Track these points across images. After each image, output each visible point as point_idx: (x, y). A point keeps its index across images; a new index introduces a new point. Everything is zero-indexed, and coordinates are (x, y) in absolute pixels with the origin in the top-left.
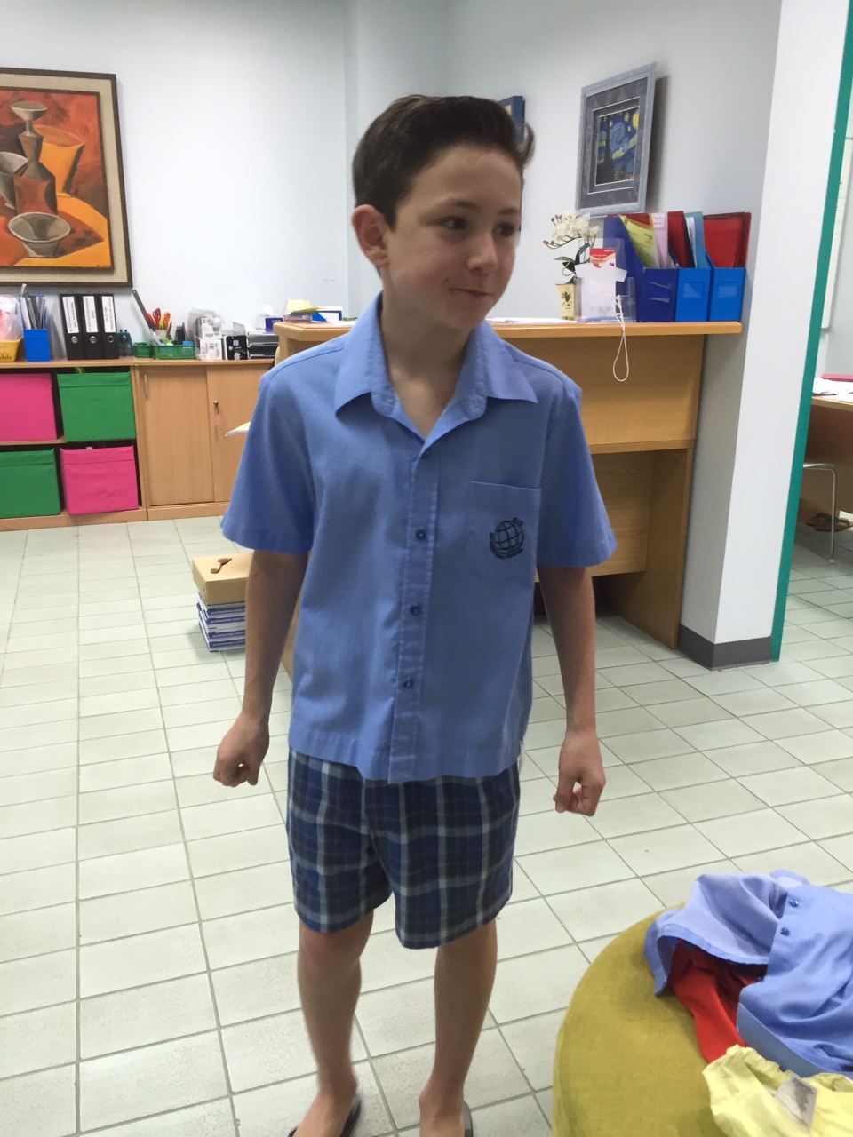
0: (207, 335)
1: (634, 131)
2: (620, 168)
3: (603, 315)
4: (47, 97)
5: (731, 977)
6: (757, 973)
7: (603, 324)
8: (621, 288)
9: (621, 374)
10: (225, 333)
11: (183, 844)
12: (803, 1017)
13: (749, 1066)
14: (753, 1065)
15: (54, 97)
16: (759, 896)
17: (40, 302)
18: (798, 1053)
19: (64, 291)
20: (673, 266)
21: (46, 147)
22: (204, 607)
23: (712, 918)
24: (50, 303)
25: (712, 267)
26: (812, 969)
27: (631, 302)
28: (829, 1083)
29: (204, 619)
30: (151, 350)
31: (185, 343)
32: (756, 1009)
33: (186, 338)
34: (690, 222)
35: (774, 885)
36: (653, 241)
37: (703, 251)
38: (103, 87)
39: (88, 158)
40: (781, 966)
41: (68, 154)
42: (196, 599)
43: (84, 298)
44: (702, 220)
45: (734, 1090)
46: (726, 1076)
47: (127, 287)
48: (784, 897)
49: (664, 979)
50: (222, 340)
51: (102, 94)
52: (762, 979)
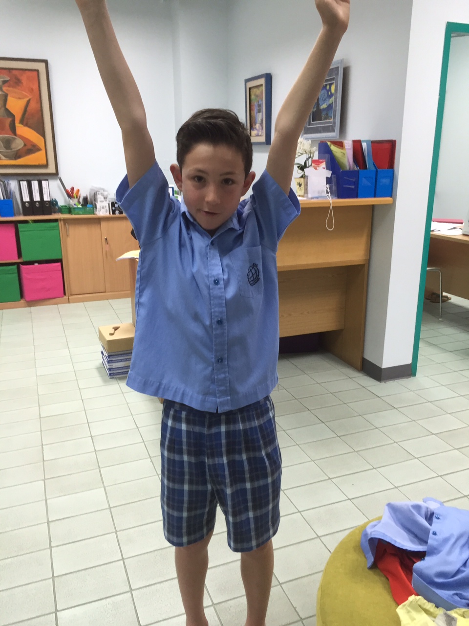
0: (101, 201)
1: (332, 95)
2: (325, 114)
3: (320, 195)
4: (10, 72)
5: (408, 559)
6: (421, 555)
7: (320, 200)
8: (329, 181)
9: (330, 226)
10: (110, 200)
11: (103, 488)
12: (446, 579)
13: (420, 606)
14: (422, 606)
15: (14, 72)
16: (420, 514)
17: (8, 184)
18: (445, 598)
19: (20, 178)
20: (356, 168)
21: (10, 99)
22: (105, 354)
23: (396, 526)
24: (13, 185)
25: (377, 169)
26: (450, 552)
27: (334, 188)
28: (462, 613)
29: (106, 361)
30: (70, 210)
31: (88, 205)
32: (421, 575)
33: (88, 203)
34: (364, 145)
35: (427, 508)
36: (345, 156)
37: (372, 161)
38: (41, 67)
39: (33, 105)
40: (433, 551)
41: (22, 103)
42: (101, 349)
43: (32, 182)
44: (371, 144)
45: (413, 619)
46: (409, 612)
47: (56, 175)
48: (432, 514)
49: (373, 560)
50: (109, 204)
51: (40, 71)
52: (424, 559)
